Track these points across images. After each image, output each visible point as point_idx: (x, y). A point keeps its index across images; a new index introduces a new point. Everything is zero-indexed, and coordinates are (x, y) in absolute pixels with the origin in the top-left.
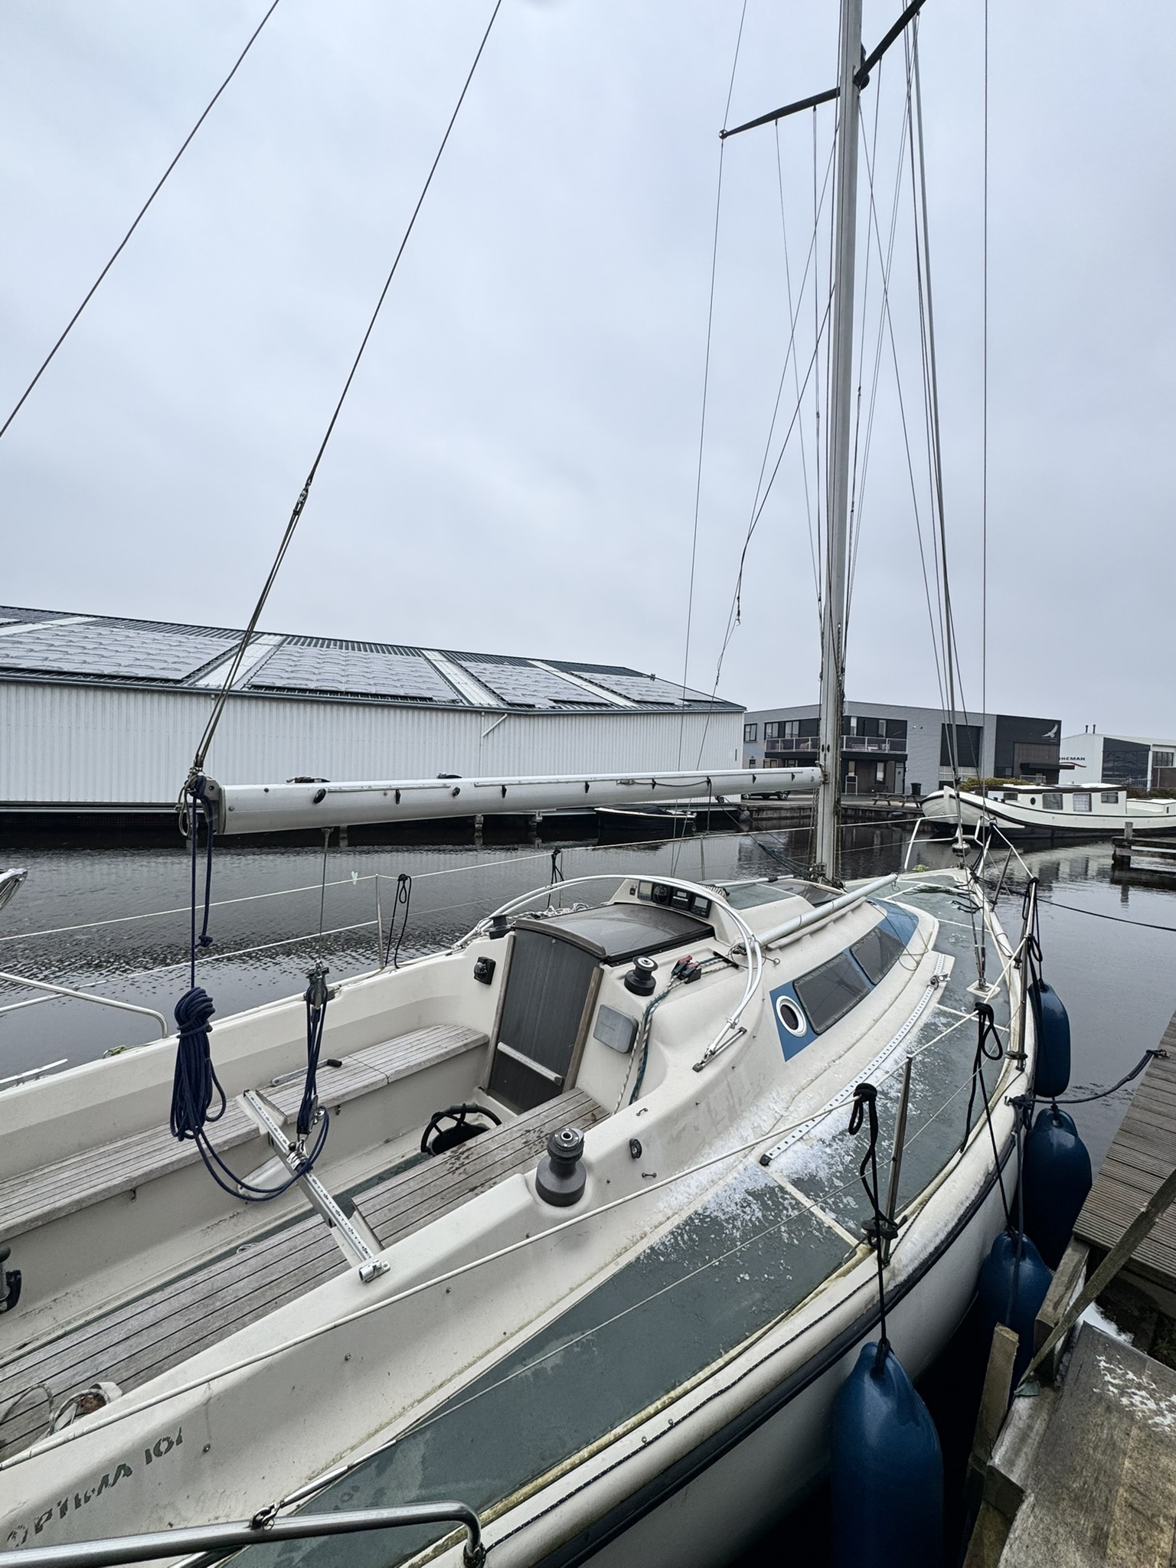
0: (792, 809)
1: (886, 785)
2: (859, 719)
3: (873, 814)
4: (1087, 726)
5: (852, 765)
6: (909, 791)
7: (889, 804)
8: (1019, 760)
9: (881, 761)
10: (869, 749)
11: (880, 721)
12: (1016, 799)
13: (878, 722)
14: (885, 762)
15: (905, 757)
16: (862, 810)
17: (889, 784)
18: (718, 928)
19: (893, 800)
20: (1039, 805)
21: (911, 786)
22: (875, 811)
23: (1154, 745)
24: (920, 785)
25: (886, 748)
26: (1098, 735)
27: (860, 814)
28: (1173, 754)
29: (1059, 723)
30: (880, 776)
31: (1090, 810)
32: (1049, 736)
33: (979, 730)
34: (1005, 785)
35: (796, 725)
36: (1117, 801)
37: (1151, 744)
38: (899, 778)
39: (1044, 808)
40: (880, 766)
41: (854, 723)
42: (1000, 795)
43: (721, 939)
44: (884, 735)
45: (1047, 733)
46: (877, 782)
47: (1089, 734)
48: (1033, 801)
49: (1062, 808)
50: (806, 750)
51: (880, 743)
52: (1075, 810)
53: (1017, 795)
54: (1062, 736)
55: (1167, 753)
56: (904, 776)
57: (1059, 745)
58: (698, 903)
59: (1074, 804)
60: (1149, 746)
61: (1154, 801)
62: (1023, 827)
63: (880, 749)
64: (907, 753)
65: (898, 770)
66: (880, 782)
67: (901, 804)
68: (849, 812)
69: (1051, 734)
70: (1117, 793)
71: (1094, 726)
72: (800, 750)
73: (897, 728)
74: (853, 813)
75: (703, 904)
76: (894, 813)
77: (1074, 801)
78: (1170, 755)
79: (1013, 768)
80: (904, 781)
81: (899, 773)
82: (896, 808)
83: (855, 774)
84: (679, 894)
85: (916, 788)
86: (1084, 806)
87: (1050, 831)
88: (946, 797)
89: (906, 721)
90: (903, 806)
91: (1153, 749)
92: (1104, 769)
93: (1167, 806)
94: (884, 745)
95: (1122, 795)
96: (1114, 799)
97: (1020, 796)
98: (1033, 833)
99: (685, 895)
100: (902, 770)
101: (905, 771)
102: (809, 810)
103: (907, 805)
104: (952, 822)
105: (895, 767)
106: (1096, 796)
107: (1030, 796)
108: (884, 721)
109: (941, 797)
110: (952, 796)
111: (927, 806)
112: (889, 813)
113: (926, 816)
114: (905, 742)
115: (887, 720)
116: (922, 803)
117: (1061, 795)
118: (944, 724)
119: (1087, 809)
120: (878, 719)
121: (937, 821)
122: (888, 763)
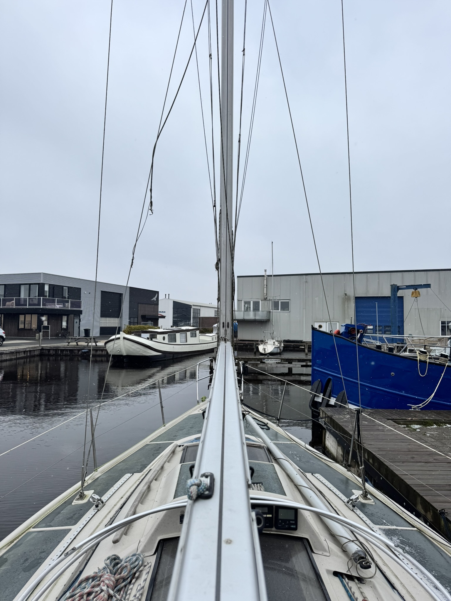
0: (12, 353)
1: (69, 331)
2: (50, 285)
3: (68, 352)
4: (166, 295)
5: (45, 316)
6: (83, 334)
7: (77, 345)
8: (141, 313)
9: (65, 315)
10: (58, 306)
11: (64, 288)
12: (156, 338)
14: (68, 315)
15: (81, 312)
16: (61, 350)
17: (70, 330)
19: (79, 341)
20: (166, 341)
21: (84, 330)
22: (69, 350)
23: (193, 305)
24: (90, 330)
25: (68, 306)
26: (171, 299)
27: (59, 352)
28: (200, 309)
29: (158, 292)
30: (64, 324)
33: (121, 295)
34: (149, 330)
36: (196, 336)
37: (192, 305)
38: (76, 325)
39: (169, 342)
40: (65, 318)
41: (47, 288)
42: (148, 335)
44: (67, 297)
45: (153, 298)
46: (62, 329)
47: (167, 299)
48: (164, 338)
49: (176, 341)
50: (11, 307)
51: (64, 302)
52: (181, 342)
53: (156, 335)
54: (160, 299)
55: (198, 309)
56: (79, 324)
57: (158, 305)
59: (180, 339)
61: (207, 334)
62: (161, 354)
63: (64, 306)
64: (82, 309)
65: (75, 321)
66: (64, 329)
68: (51, 352)
69: (155, 299)
70: (196, 332)
71: (169, 294)
73: (75, 293)
74: (54, 353)
76: (83, 351)
77: (180, 337)
78: (199, 310)
79: (138, 318)
80: (79, 328)
81: (77, 322)
82: (84, 347)
83: (48, 324)
85: (87, 332)
86: (184, 340)
87: (172, 355)
88: (122, 339)
89: (80, 289)
90: (88, 345)
91: (193, 307)
92: (174, 318)
93: (212, 337)
94: (67, 304)
95: (198, 332)
96: (194, 335)
97: (158, 336)
98: (165, 357)
100: (78, 321)
101: (80, 321)
102: (23, 353)
103: (90, 344)
104: (125, 354)
105: (74, 319)
106: (189, 334)
107: (163, 336)
108: (67, 288)
109: (119, 338)
110: (124, 338)
111: (109, 345)
112: (79, 350)
113: (109, 352)
114: (80, 303)
115: (68, 287)
116: (106, 343)
117: (175, 334)
118: (102, 291)
119: (185, 341)
120: (63, 287)
121: (116, 354)
122: (70, 316)
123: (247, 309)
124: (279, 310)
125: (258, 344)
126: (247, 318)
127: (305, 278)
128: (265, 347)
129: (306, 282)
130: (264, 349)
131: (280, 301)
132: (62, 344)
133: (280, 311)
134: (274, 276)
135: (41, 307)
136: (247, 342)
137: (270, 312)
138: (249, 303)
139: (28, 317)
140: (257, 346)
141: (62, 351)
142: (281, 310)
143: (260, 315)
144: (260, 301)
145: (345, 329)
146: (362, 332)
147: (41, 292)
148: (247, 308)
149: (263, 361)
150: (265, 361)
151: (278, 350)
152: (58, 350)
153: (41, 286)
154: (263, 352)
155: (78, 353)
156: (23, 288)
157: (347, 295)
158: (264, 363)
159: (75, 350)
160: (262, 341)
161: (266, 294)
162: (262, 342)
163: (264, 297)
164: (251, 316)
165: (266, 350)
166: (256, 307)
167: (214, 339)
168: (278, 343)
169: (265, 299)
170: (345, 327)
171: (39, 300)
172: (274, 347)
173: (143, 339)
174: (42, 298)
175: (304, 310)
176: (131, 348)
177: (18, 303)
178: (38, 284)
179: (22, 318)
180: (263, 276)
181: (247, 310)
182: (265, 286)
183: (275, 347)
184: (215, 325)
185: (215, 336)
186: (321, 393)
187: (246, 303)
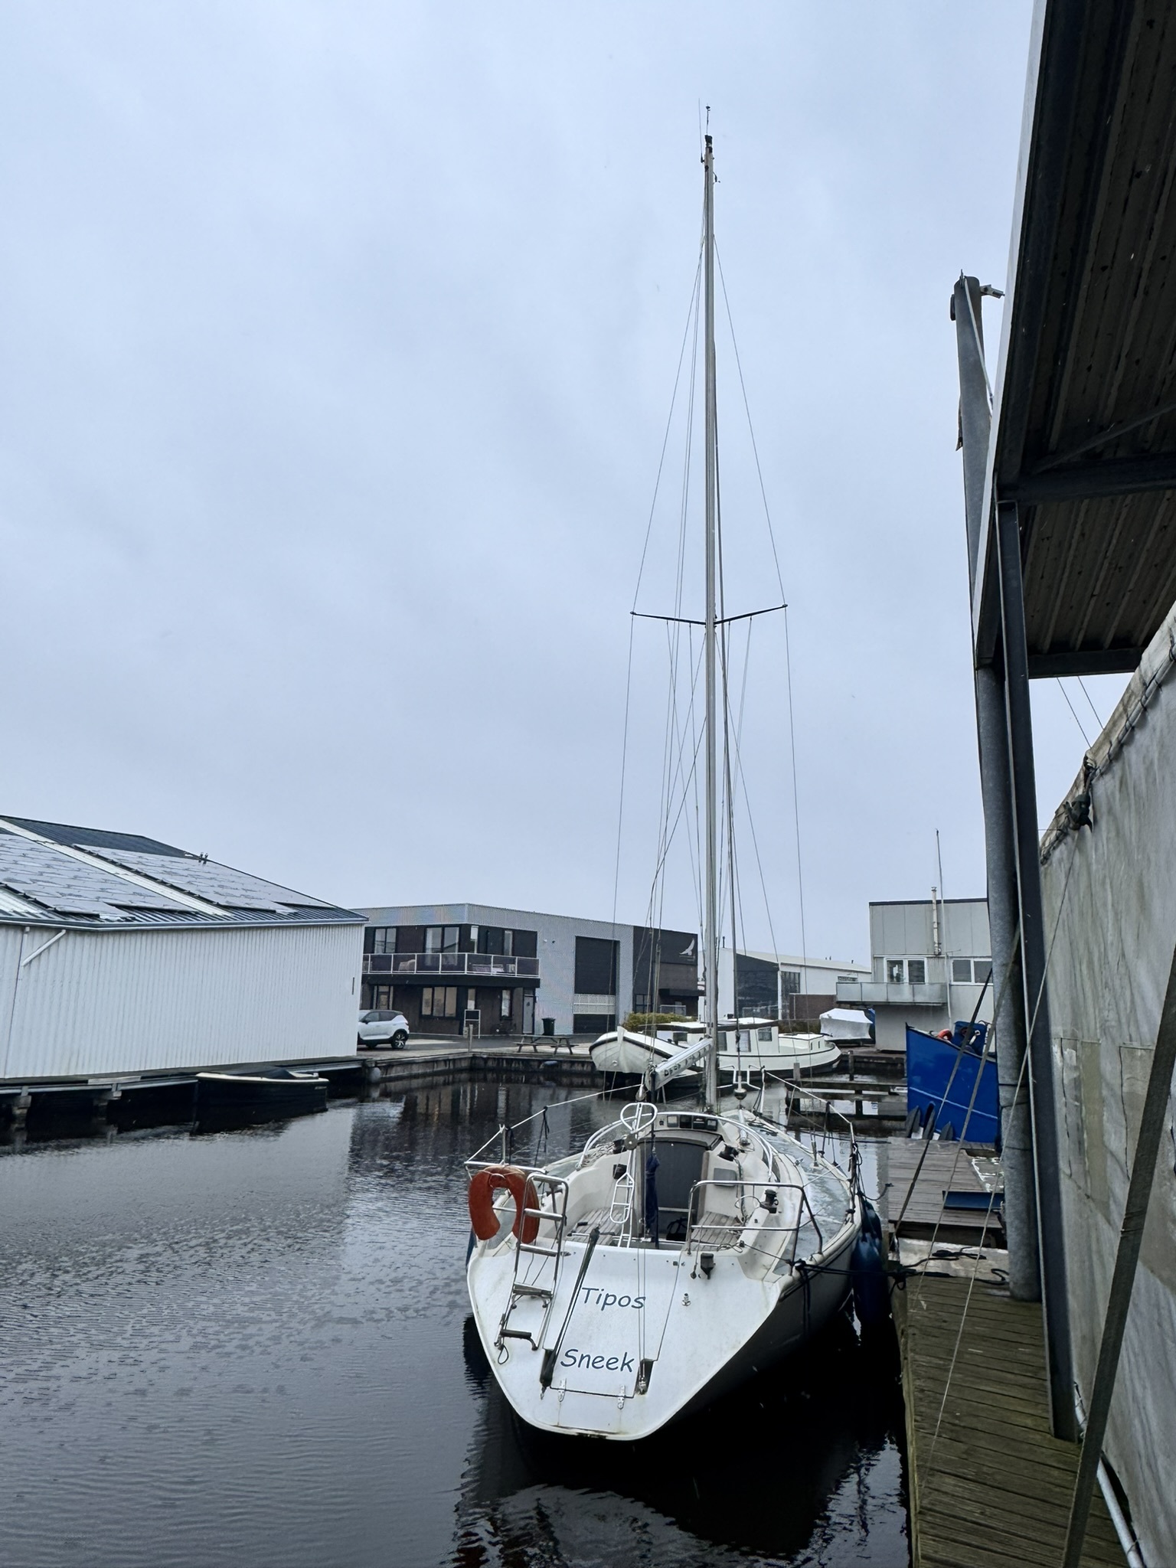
0: (426, 1062)
1: (514, 1022)
2: (480, 928)
3: (521, 1066)
5: (471, 992)
6: (540, 1029)
7: (536, 1050)
8: (659, 984)
9: (506, 989)
10: (495, 971)
11: (506, 932)
12: (686, 1040)
13: (503, 934)
14: (512, 990)
15: (536, 983)
16: (507, 1059)
17: (516, 1020)
18: (723, 1133)
19: (539, 1044)
21: (542, 1022)
22: (522, 1060)
23: (782, 964)
24: (553, 1020)
25: (514, 971)
26: (729, 952)
27: (505, 1065)
28: (799, 974)
29: (695, 937)
30: (505, 1008)
31: (750, 1050)
32: (686, 955)
33: (615, 945)
34: (673, 1024)
35: (392, 934)
36: (771, 1039)
37: (780, 963)
38: (527, 1010)
40: (506, 995)
41: (474, 935)
42: (670, 1034)
44: (511, 951)
45: (684, 951)
46: (502, 1018)
49: (726, 1049)
50: (408, 972)
51: (504, 963)
52: (737, 1051)
53: (686, 1034)
54: (699, 954)
55: (794, 973)
56: (534, 1009)
57: (696, 967)
59: (736, 1044)
60: (777, 965)
61: (799, 1036)
63: (506, 970)
64: (539, 977)
65: (526, 1001)
66: (505, 1018)
67: (553, 1050)
68: (490, 1063)
69: (689, 951)
70: (770, 1030)
71: (723, 937)
72: (399, 972)
73: (526, 942)
74: (495, 1065)
76: (548, 1063)
77: (736, 1040)
78: (796, 975)
79: (652, 997)
80: (533, 1015)
81: (528, 1004)
82: (549, 1056)
83: (476, 1007)
85: (549, 1024)
86: (744, 1046)
88: (620, 1040)
89: (536, 933)
90: (556, 1052)
91: (781, 968)
93: (812, 1041)
94: (511, 966)
95: (775, 1030)
96: (767, 1037)
97: (690, 1036)
100: (531, 1000)
101: (535, 1001)
102: (443, 1063)
103: (559, 1050)
104: (626, 1071)
105: (524, 997)
106: (754, 1033)
108: (511, 932)
109: (615, 1039)
110: (625, 1039)
111: (597, 1051)
112: (540, 1062)
113: (597, 1065)
114: (536, 962)
115: (514, 931)
116: (591, 1049)
117: (725, 1033)
118: (577, 938)
119: (746, 1049)
120: (503, 930)
121: (610, 1070)
122: (515, 991)
123: (896, 979)
124: (971, 981)
126: (895, 998)
131: (973, 961)
132: (508, 1049)
133: (973, 983)
135: (466, 972)
136: (894, 1056)
137: (950, 985)
138: (900, 963)
139: (439, 992)
141: (509, 1061)
142: (976, 983)
143: (927, 994)
144: (926, 960)
145: (956, 1029)
146: (980, 1034)
147: (465, 943)
148: (897, 976)
150: (896, 1091)
152: (503, 1059)
153: (465, 929)
155: (539, 1066)
156: (430, 933)
158: (896, 1094)
159: (534, 1060)
161: (939, 944)
163: (934, 951)
164: (904, 994)
166: (917, 971)
167: (815, 1046)
169: (938, 956)
170: (955, 1026)
171: (461, 958)
173: (661, 1042)
174: (466, 954)
176: (638, 1059)
177: (422, 965)
178: (460, 926)
179: (427, 993)
180: (930, 902)
182: (935, 926)
184: (825, 1015)
185: (819, 1040)
186: (920, 1125)
187: (892, 964)
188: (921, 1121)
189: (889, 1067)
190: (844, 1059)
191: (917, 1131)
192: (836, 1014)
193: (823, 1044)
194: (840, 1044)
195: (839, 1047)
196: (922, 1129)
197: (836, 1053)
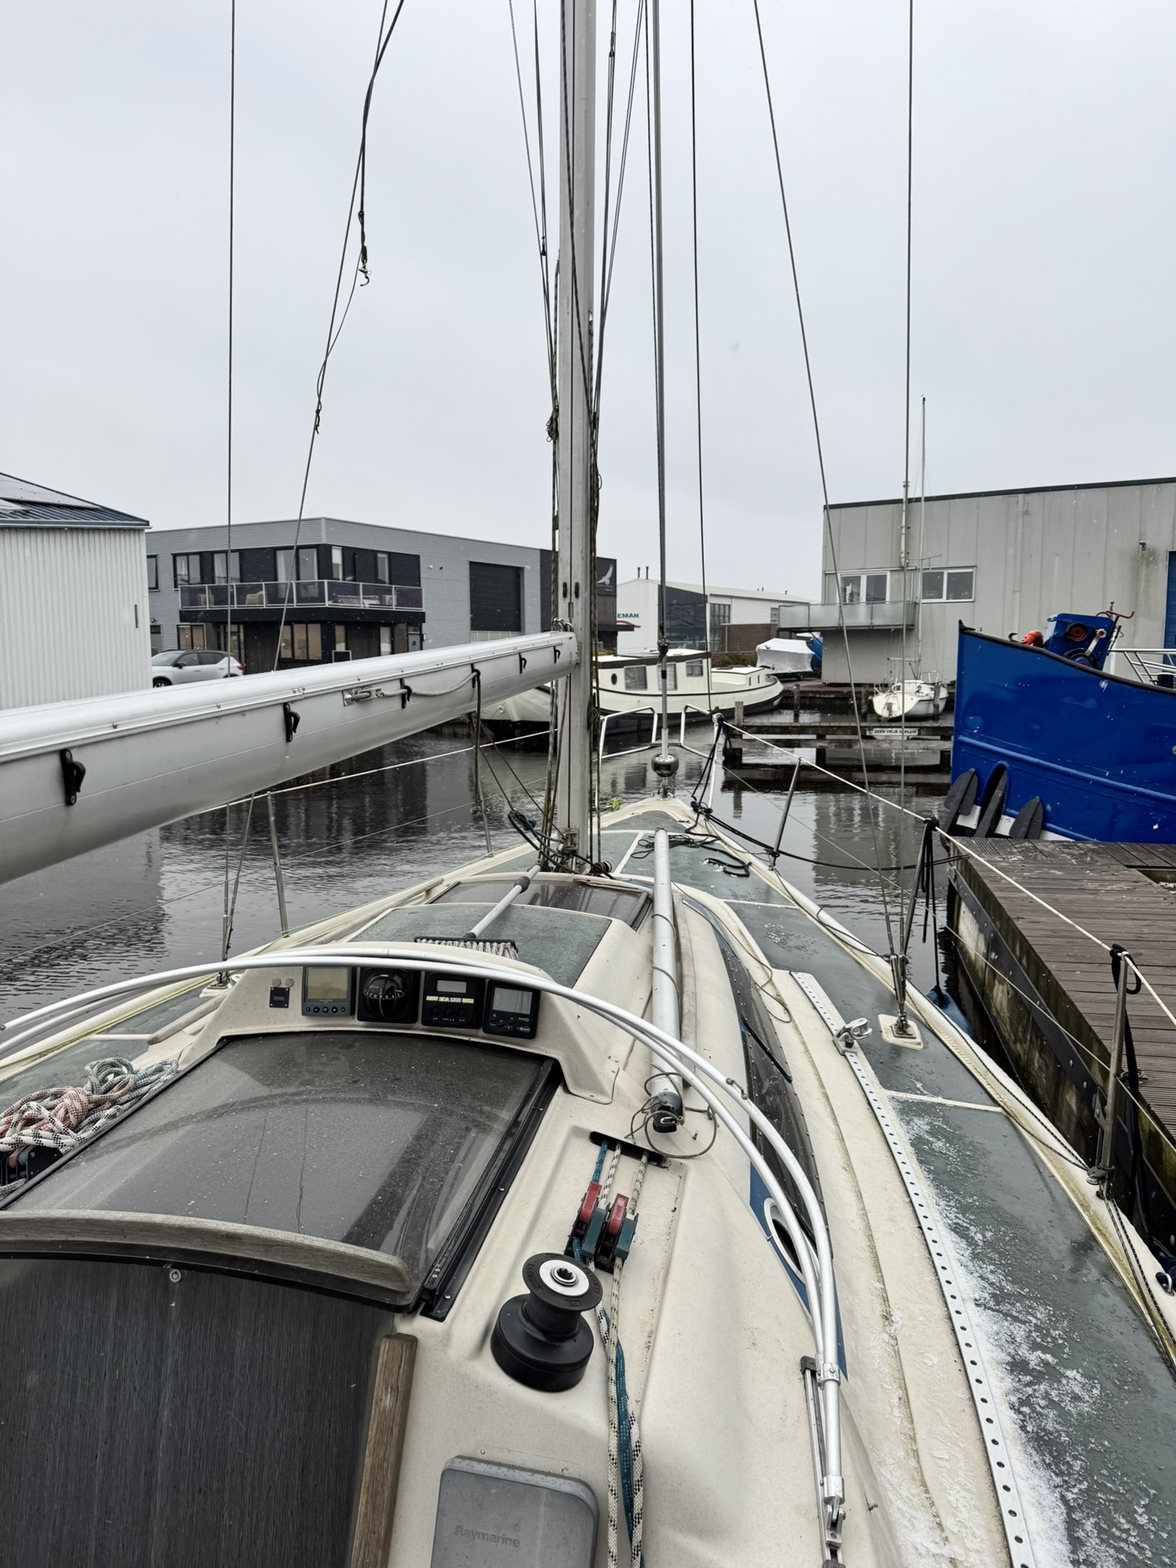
2: (345, 550)
4: (639, 569)
5: (340, 631)
9: (385, 625)
10: (366, 603)
11: (379, 555)
13: (376, 557)
14: (392, 626)
15: (420, 618)
18: (568, 1059)
20: (620, 686)
23: (711, 595)
25: (392, 602)
26: (654, 582)
28: (729, 606)
29: (613, 562)
30: (385, 647)
31: (677, 688)
32: (604, 583)
33: (518, 572)
35: (234, 559)
36: (701, 674)
37: (708, 594)
39: (627, 688)
40: (385, 633)
41: (337, 557)
43: (578, 1084)
44: (387, 580)
45: (602, 579)
47: (642, 580)
48: (614, 679)
49: (645, 687)
50: (257, 606)
51: (381, 593)
52: (660, 689)
54: (619, 581)
55: (724, 605)
57: (615, 596)
58: (503, 1001)
59: (659, 680)
60: (707, 596)
61: (735, 670)
63: (382, 600)
64: (423, 610)
65: (411, 639)
69: (606, 579)
70: (701, 662)
71: (647, 568)
72: (246, 606)
73: (406, 568)
75: (519, 1004)
77: (659, 676)
78: (727, 607)
83: (347, 648)
84: (442, 985)
87: (636, 722)
89: (417, 557)
91: (711, 600)
93: (749, 676)
94: (388, 597)
95: (706, 663)
96: (697, 671)
97: (603, 672)
98: (616, 727)
99: (461, 987)
100: (417, 639)
101: (422, 640)
104: (516, 718)
105: (408, 635)
106: (681, 667)
107: (610, 672)
108: (385, 556)
114: (420, 591)
115: (390, 554)
117: (645, 668)
118: (471, 563)
119: (673, 687)
120: (375, 552)
121: (495, 718)
122: (397, 628)
124: (941, 597)
125: (872, 694)
126: (849, 622)
127: (1024, 500)
128: (890, 701)
129: (1026, 513)
130: (889, 707)
131: (946, 573)
133: (944, 599)
134: (928, 499)
135: (328, 604)
137: (916, 604)
138: (856, 580)
139: (299, 630)
140: (870, 698)
142: (948, 599)
143: (887, 615)
144: (889, 574)
145: (1057, 628)
146: (1104, 636)
147: (325, 568)
148: (852, 595)
149: (868, 733)
150: (873, 733)
151: (928, 708)
153: (324, 551)
154: (885, 714)
156: (281, 557)
157: (1147, 546)
158: (872, 738)
160: (885, 687)
161: (906, 553)
162: (884, 689)
163: (900, 562)
164: (860, 616)
165: (894, 708)
166: (877, 593)
167: (754, 681)
168: (932, 689)
169: (904, 568)
170: (1055, 622)
171: (321, 585)
172: (916, 699)
174: (326, 581)
175: (1018, 595)
176: (531, 703)
177: (274, 595)
178: (317, 546)
179: (284, 631)
180: (900, 501)
181: (851, 600)
182: (903, 531)
183: (920, 701)
184: (762, 646)
185: (757, 673)
186: (976, 803)
187: (847, 581)
188: (978, 795)
189: (838, 702)
190: (787, 695)
191: (968, 813)
192: (775, 644)
193: (763, 678)
194: (784, 678)
195: (782, 682)
196: (978, 809)
197: (778, 688)
